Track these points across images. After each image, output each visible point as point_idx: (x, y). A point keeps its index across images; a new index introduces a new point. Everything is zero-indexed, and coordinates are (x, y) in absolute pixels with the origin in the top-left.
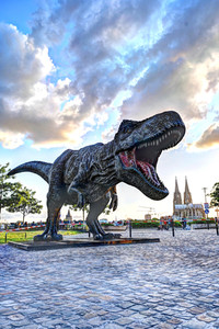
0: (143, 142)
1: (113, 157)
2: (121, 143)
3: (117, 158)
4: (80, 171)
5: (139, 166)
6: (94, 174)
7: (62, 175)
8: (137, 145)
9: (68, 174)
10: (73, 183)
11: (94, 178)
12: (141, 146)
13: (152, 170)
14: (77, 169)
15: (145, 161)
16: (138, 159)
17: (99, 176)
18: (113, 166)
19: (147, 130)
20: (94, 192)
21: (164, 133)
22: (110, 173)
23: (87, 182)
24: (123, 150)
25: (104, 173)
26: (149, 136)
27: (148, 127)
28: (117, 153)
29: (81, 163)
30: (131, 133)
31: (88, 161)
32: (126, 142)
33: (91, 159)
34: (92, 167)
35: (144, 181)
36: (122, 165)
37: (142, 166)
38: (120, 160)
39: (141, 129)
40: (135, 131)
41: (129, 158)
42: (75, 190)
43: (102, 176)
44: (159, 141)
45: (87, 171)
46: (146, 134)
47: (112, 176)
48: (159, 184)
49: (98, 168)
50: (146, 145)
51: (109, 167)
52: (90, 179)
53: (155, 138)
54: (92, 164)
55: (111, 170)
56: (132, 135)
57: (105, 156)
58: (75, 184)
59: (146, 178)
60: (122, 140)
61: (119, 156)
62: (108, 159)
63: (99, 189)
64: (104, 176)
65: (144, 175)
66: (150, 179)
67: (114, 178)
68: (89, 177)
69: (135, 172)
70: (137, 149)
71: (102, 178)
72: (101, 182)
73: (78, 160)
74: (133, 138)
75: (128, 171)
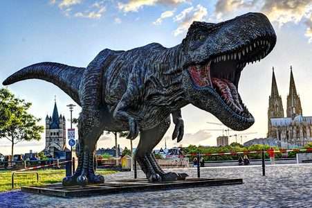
0: (221, 54)
1: (179, 71)
2: (192, 54)
3: (185, 72)
4: (129, 86)
5: (215, 86)
6: (150, 92)
7: (101, 89)
8: (213, 57)
9: (111, 89)
10: (121, 104)
11: (151, 97)
12: (218, 60)
13: (232, 91)
14: (124, 84)
15: (223, 78)
16: (214, 75)
17: (158, 94)
19: (226, 40)
20: (152, 117)
21: (248, 45)
22: (175, 92)
23: (140, 102)
24: (193, 64)
25: (166, 91)
26: (230, 47)
27: (227, 34)
28: (186, 67)
29: (131, 75)
30: (204, 40)
31: (141, 72)
32: (197, 53)
33: (146, 69)
34: (148, 82)
35: (222, 106)
36: (193, 84)
37: (220, 86)
38: (191, 77)
39: (217, 35)
40: (209, 38)
41: (203, 75)
42: (125, 114)
43: (163, 95)
44: (242, 54)
45: (141, 86)
46: (225, 44)
47: (178, 96)
48: (242, 110)
49: (156, 83)
50: (224, 58)
51: (174, 84)
52: (145, 99)
53: (237, 50)
54: (147, 78)
55: (176, 89)
56: (205, 44)
57: (168, 68)
58: (123, 105)
59: (225, 102)
60: (193, 50)
61: (188, 72)
62: (172, 73)
63: (158, 112)
64: (165, 95)
65: (223, 98)
66: (230, 102)
67: (181, 99)
68: (144, 96)
69: (211, 94)
70: (212, 63)
71: (163, 98)
72: (161, 102)
73: (126, 69)
74: (208, 49)
75: (201, 93)
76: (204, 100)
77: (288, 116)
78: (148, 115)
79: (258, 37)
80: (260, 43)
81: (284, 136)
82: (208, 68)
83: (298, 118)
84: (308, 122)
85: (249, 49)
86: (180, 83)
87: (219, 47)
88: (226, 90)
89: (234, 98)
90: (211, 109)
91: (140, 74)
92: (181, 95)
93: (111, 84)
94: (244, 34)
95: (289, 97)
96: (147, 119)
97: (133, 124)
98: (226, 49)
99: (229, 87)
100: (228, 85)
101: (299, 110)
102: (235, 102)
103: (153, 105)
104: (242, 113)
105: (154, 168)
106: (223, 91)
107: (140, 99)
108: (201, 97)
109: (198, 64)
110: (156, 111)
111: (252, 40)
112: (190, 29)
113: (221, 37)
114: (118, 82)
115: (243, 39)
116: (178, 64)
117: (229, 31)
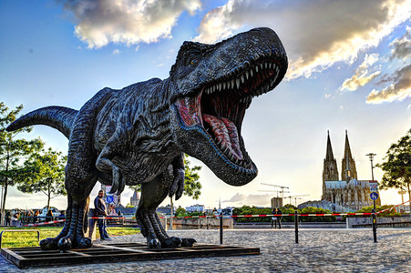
0: (215, 82)
1: (167, 107)
2: (180, 83)
3: (172, 109)
4: (118, 128)
5: (207, 125)
6: (142, 134)
7: (91, 134)
9: (100, 133)
10: (105, 150)
11: (141, 141)
13: (230, 132)
14: (113, 125)
17: (147, 138)
18: (167, 123)
19: (221, 63)
20: (142, 167)
21: (248, 68)
22: (164, 134)
23: (128, 148)
24: (181, 96)
25: (155, 134)
26: (224, 73)
27: (223, 56)
28: (173, 101)
30: (196, 65)
31: (131, 111)
32: (186, 81)
33: (137, 108)
34: (138, 122)
36: (181, 122)
37: (214, 125)
38: (178, 114)
39: (212, 59)
40: (202, 62)
41: (192, 110)
42: (109, 162)
43: (152, 138)
44: (241, 81)
45: (129, 128)
46: (219, 68)
47: (168, 140)
48: (241, 157)
49: (145, 124)
50: (219, 87)
51: (162, 124)
52: (134, 144)
53: (235, 76)
54: (137, 118)
55: (164, 130)
56: (197, 69)
57: (156, 104)
58: (107, 151)
59: (220, 146)
60: (181, 78)
61: (176, 107)
62: (160, 110)
63: (149, 161)
64: (155, 139)
65: (217, 141)
66: (226, 147)
67: (171, 144)
68: (133, 140)
69: (201, 136)
70: (204, 94)
71: (153, 143)
72: (151, 148)
73: (117, 109)
74: (199, 75)
75: (190, 134)
76: (193, 143)
78: (139, 164)
79: (261, 57)
80: (264, 66)
82: (197, 101)
83: (352, 181)
84: (363, 186)
85: (250, 74)
87: (212, 72)
88: (221, 131)
89: (233, 142)
90: (200, 156)
91: (129, 114)
92: (170, 138)
93: (101, 126)
94: (242, 54)
95: (344, 161)
96: (137, 170)
97: (117, 175)
98: (220, 75)
99: (227, 127)
100: (226, 124)
101: (354, 174)
102: (233, 147)
103: (144, 153)
104: (239, 161)
105: (156, 231)
106: (217, 131)
107: (128, 144)
108: (189, 140)
109: (186, 96)
110: (147, 159)
111: (252, 61)
112: (180, 52)
113: (217, 60)
114: (108, 124)
115: (241, 61)
116: (167, 98)
117: (226, 52)
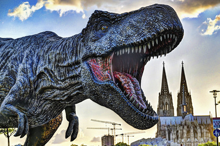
0: (124, 47)
1: (77, 63)
4: (20, 77)
5: (117, 80)
6: (43, 84)
8: (116, 49)
10: (9, 98)
11: (43, 90)
12: (121, 52)
13: (135, 86)
14: (13, 74)
15: (125, 72)
16: (116, 70)
17: (52, 88)
19: (130, 31)
21: (154, 38)
22: (72, 85)
23: (31, 95)
24: (94, 56)
25: (63, 85)
27: (132, 26)
28: (85, 59)
29: (21, 66)
30: (106, 31)
31: (33, 63)
32: (99, 44)
33: (39, 60)
34: (41, 73)
35: (124, 102)
36: (94, 78)
37: (122, 80)
38: (91, 70)
39: (121, 27)
40: (112, 29)
41: (104, 68)
42: (14, 108)
43: (58, 89)
44: (147, 47)
45: (32, 79)
46: (129, 36)
47: (75, 91)
48: (145, 107)
49: (51, 75)
50: (128, 50)
51: (72, 78)
52: (37, 92)
53: (142, 43)
54: (41, 69)
55: (73, 82)
56: (108, 35)
57: (65, 59)
58: (11, 99)
59: (128, 98)
60: (94, 41)
61: (88, 65)
62: (70, 66)
63: (51, 107)
64: (60, 89)
65: (126, 94)
66: (133, 99)
67: (78, 94)
68: (35, 89)
69: (113, 89)
70: (115, 55)
71: (57, 92)
72: (55, 97)
73: (15, 59)
74: (111, 40)
75: (103, 88)
76: (105, 95)
77: (179, 115)
78: (40, 110)
79: (166, 30)
80: (167, 37)
81: (174, 136)
82: (109, 61)
83: (188, 116)
84: (199, 121)
85: (155, 43)
86: (78, 76)
87: (122, 39)
88: (129, 86)
89: (137, 94)
90: (112, 105)
91: (31, 65)
92: (79, 89)
94: (150, 26)
95: (179, 95)
96: (38, 115)
97: (22, 120)
98: (130, 42)
99: (132, 82)
100: (131, 79)
101: (190, 109)
102: (138, 98)
103: (46, 100)
104: (146, 110)
106: (126, 86)
107: (31, 92)
109: (99, 56)
110: (49, 106)
111: (159, 33)
112: (91, 19)
113: (125, 28)
115: (149, 32)
116: (76, 55)
117: (134, 23)
